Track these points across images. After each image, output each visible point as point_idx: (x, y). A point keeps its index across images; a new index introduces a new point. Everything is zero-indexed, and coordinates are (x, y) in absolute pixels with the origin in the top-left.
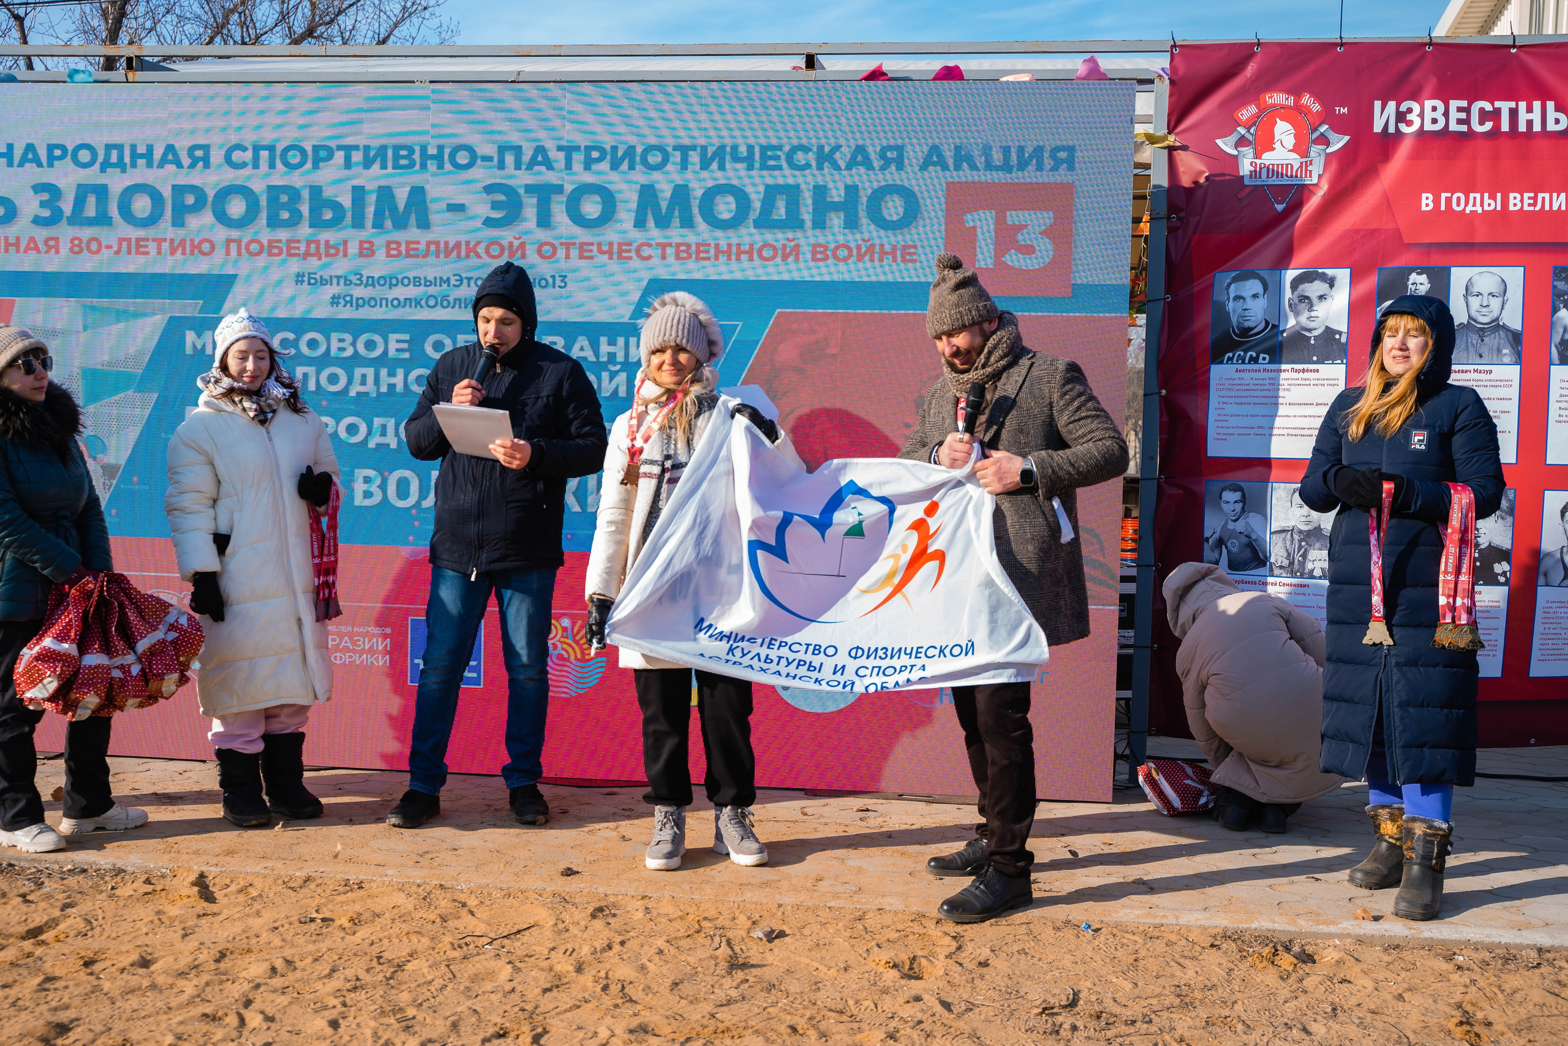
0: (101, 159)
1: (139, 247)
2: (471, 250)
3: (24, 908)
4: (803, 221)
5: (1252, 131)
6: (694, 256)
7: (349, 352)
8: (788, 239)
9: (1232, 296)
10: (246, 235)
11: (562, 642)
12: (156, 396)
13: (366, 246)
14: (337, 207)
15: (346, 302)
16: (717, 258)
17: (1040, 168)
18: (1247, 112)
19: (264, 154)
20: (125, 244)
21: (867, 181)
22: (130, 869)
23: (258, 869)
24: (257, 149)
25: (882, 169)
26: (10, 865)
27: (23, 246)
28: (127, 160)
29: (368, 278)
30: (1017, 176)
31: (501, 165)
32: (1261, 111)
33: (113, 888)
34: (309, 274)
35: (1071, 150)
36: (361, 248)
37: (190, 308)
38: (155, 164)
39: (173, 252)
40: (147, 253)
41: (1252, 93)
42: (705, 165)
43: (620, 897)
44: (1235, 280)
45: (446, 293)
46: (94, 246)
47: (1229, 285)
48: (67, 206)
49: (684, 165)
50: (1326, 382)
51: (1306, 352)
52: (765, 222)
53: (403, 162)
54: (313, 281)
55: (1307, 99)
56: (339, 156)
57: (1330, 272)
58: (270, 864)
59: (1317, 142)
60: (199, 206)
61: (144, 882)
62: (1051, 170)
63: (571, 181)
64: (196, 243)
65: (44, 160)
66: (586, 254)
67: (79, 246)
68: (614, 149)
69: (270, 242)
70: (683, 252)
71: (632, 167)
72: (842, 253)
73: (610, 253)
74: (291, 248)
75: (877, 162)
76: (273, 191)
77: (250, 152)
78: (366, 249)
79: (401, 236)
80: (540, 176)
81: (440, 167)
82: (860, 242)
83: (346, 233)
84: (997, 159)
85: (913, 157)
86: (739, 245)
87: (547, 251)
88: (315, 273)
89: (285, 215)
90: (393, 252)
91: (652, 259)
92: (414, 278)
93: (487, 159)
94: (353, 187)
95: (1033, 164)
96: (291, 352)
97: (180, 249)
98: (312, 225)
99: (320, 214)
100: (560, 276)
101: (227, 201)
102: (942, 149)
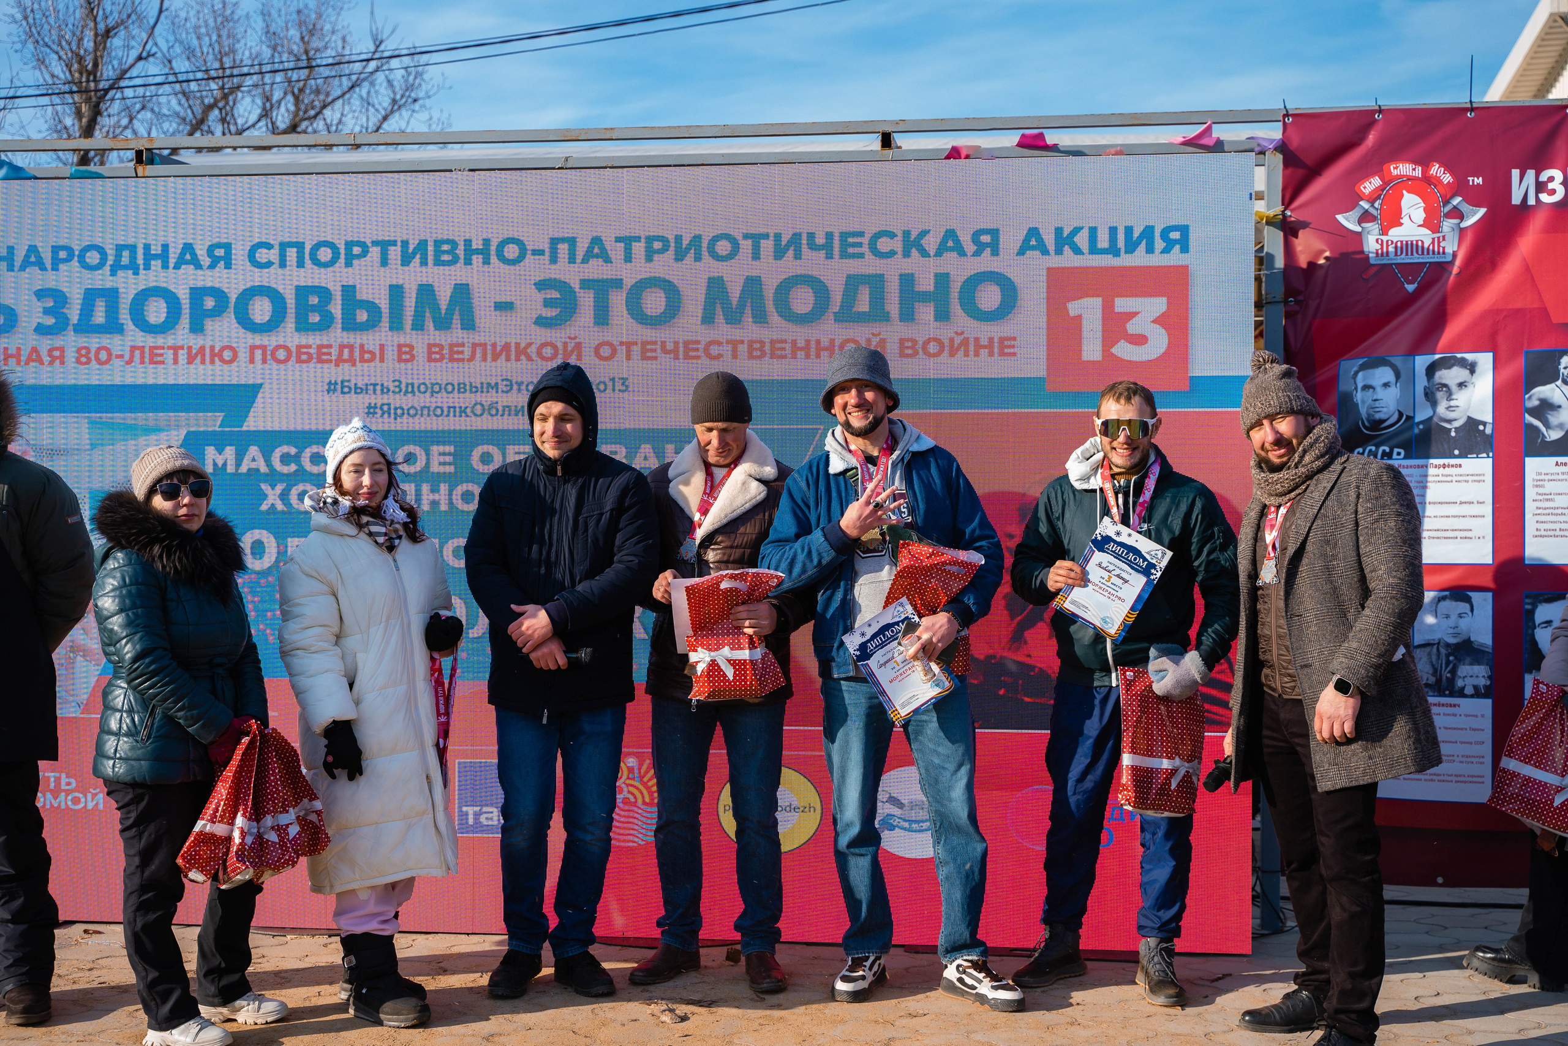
0: (110, 261)
1: (154, 357)
2: (522, 352)
4: (888, 313)
5: (1377, 205)
6: (768, 354)
8: (873, 334)
9: (1360, 385)
10: (270, 340)
11: (628, 785)
13: (405, 349)
14: (372, 307)
15: (384, 412)
16: (794, 357)
17: (1150, 250)
18: (1371, 185)
19: (292, 253)
20: (137, 353)
21: (960, 269)
24: (284, 246)
25: (977, 254)
27: (23, 359)
28: (140, 261)
29: (408, 384)
30: (1126, 260)
31: (554, 260)
32: (1385, 183)
34: (343, 382)
35: (1184, 230)
36: (400, 352)
37: (211, 421)
38: (171, 265)
39: (191, 360)
40: (163, 363)
41: (1374, 164)
42: (779, 253)
44: (1363, 367)
45: (495, 400)
46: (103, 355)
47: (1356, 373)
48: (74, 314)
49: (756, 256)
50: (1470, 478)
51: (1446, 446)
52: (847, 315)
53: (446, 257)
54: (346, 390)
55: (1436, 170)
56: (375, 252)
57: (1469, 357)
59: (1448, 215)
60: (218, 311)
62: (1163, 252)
63: (631, 273)
64: (216, 351)
65: (48, 263)
66: (649, 354)
67: (87, 356)
68: (678, 239)
69: (299, 347)
70: (756, 349)
71: (698, 258)
72: (933, 348)
73: (675, 352)
74: (321, 355)
75: (970, 248)
76: (302, 292)
77: (275, 251)
78: (405, 354)
79: (443, 338)
80: (596, 269)
81: (487, 262)
82: (953, 335)
83: (381, 337)
84: (1103, 242)
85: (1011, 240)
86: (818, 342)
87: (605, 351)
88: (349, 381)
89: (315, 318)
90: (435, 356)
91: (722, 359)
92: (459, 384)
93: (538, 252)
94: (390, 286)
95: (1143, 245)
97: (199, 357)
98: (344, 329)
99: (354, 316)
100: (620, 379)
101: (250, 303)
102: (1041, 232)
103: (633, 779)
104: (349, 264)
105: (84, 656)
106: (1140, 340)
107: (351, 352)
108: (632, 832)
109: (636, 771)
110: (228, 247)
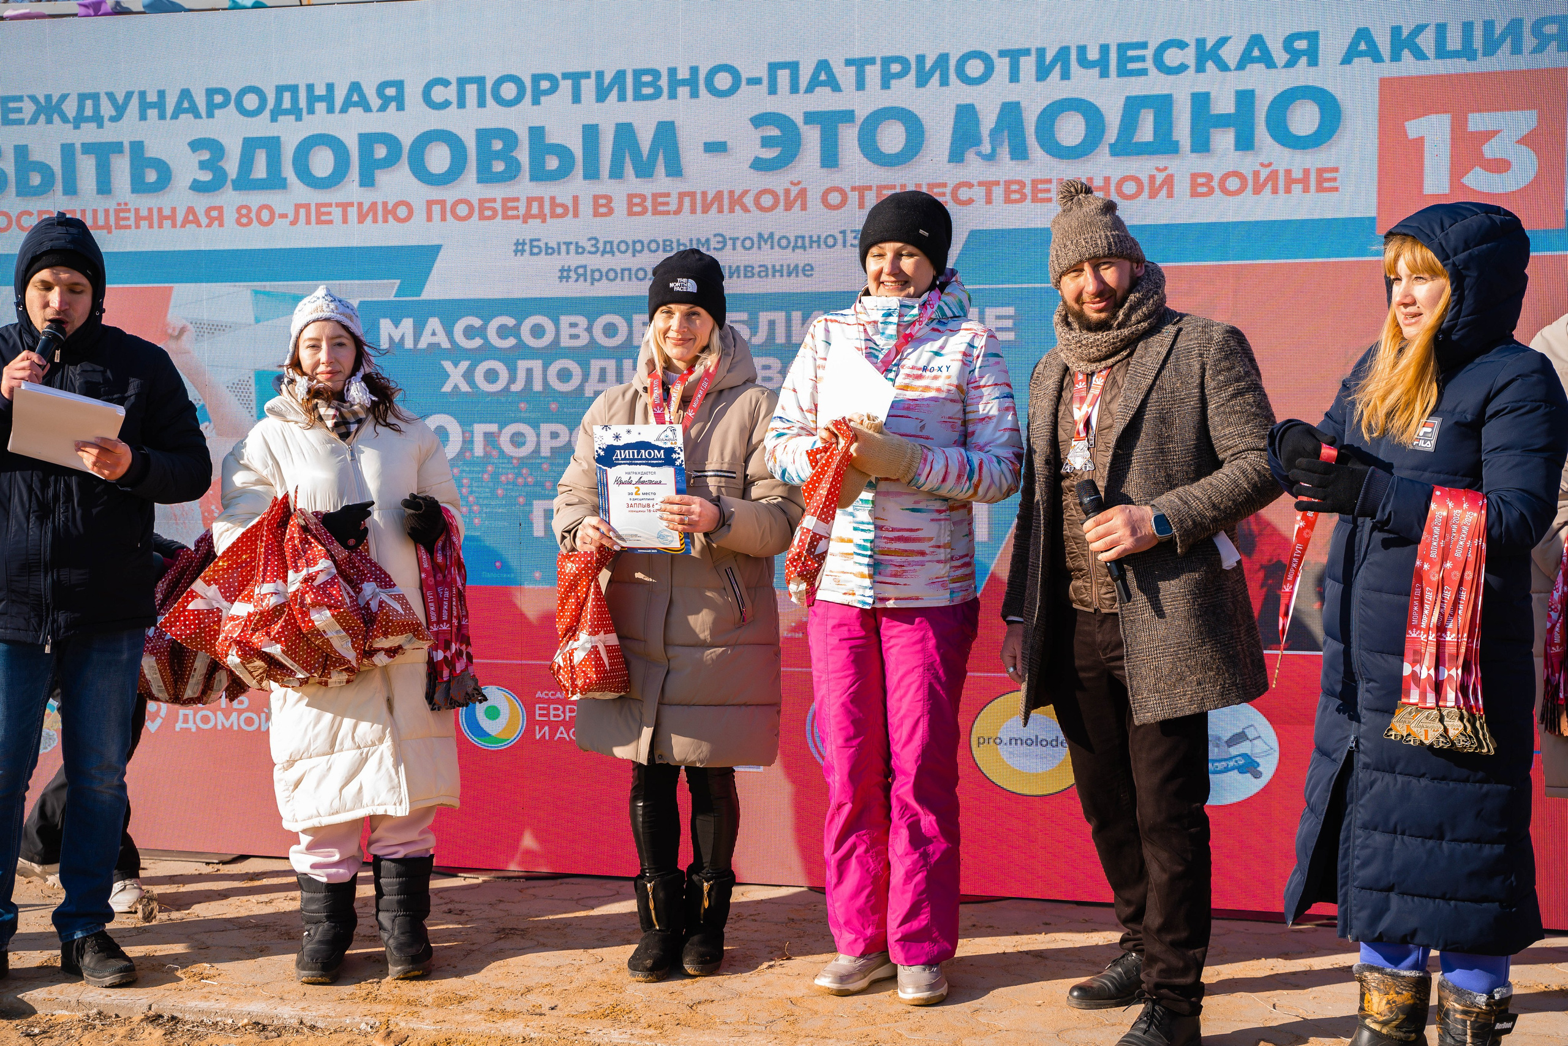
0: (271, 103)
1: (321, 216)
2: (737, 201)
4: (1177, 142)
6: (1029, 197)
7: (584, 340)
8: (1158, 169)
10: (450, 194)
13: (602, 201)
14: (563, 153)
15: (579, 276)
17: (1516, 50)
19: (471, 90)
20: (302, 211)
24: (462, 82)
25: (1290, 64)
26: (173, 1018)
27: (180, 218)
28: (303, 103)
29: (605, 243)
30: (1483, 64)
31: (773, 90)
34: (532, 241)
35: (1563, 22)
36: (596, 206)
37: (385, 290)
38: (338, 108)
39: (362, 219)
40: (331, 222)
42: (1043, 73)
46: (265, 215)
48: (232, 166)
49: (1014, 77)
52: (1125, 147)
53: (647, 91)
54: (536, 250)
56: (566, 85)
60: (390, 161)
62: (1535, 51)
63: (864, 104)
64: (390, 207)
65: (202, 108)
67: (247, 216)
68: (921, 59)
69: (482, 201)
70: (1015, 192)
71: (944, 82)
72: (1233, 184)
74: (508, 208)
76: (484, 136)
77: (453, 87)
78: (602, 206)
79: (646, 188)
80: (824, 100)
81: (694, 94)
82: (1258, 167)
83: (576, 186)
84: (1454, 41)
85: (1332, 46)
87: (834, 198)
88: (539, 240)
89: (499, 167)
90: (637, 209)
91: (973, 205)
92: (664, 241)
93: (755, 81)
94: (584, 126)
95: (1507, 45)
96: (511, 342)
97: (371, 215)
98: (533, 178)
99: (543, 163)
100: (852, 231)
101: (427, 151)
102: (1373, 32)
104: (536, 102)
106: (1500, 166)
107: (541, 207)
110: (399, 85)
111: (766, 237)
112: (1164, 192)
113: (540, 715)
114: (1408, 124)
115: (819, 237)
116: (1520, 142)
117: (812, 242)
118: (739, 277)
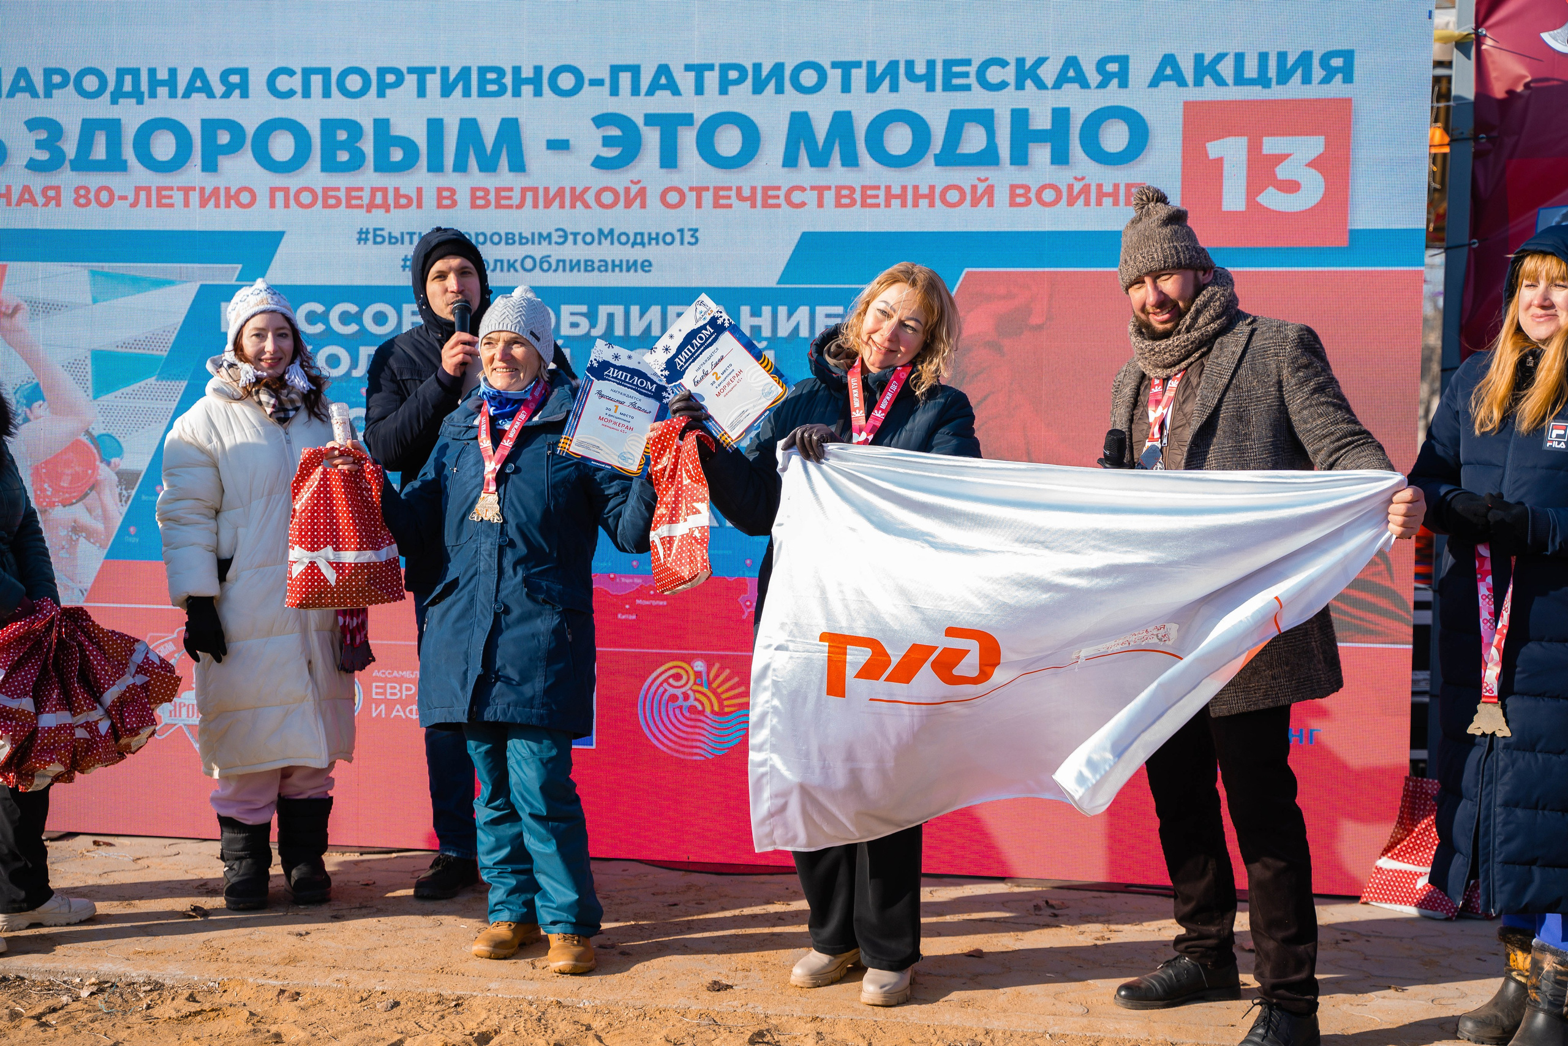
0: (111, 86)
1: (162, 198)
2: (578, 197)
3: (38, 1031)
4: (999, 155)
6: (859, 202)
8: (979, 179)
10: (293, 182)
11: (695, 691)
12: (184, 384)
13: (446, 194)
14: (407, 145)
16: (888, 205)
17: (1306, 80)
19: (316, 80)
20: (143, 194)
21: (1082, 103)
22: (168, 982)
23: (328, 982)
24: (307, 73)
25: (1102, 85)
27: (15, 198)
28: (144, 87)
30: (1277, 92)
31: (614, 91)
33: (149, 1007)
34: (375, 230)
35: (1348, 55)
36: (440, 198)
37: (227, 274)
38: (180, 92)
39: (203, 203)
40: (172, 205)
42: (872, 85)
43: (784, 1019)
45: (547, 253)
46: (104, 196)
48: (70, 149)
49: (846, 87)
52: (950, 157)
53: (491, 88)
54: (379, 239)
56: (411, 80)
58: (342, 975)
60: (234, 147)
61: (188, 999)
62: (1322, 82)
63: (702, 109)
64: (233, 192)
65: (40, 88)
66: (722, 202)
67: (86, 197)
68: (757, 67)
69: (325, 190)
70: (845, 196)
71: (780, 90)
72: (1049, 195)
73: (752, 199)
74: (351, 198)
75: (1094, 78)
76: (329, 126)
77: (298, 77)
78: (446, 198)
79: (489, 182)
80: (663, 103)
81: (538, 93)
82: (1072, 181)
83: (419, 179)
84: (1251, 70)
85: (1142, 69)
86: (916, 188)
87: (673, 198)
88: (382, 229)
89: (343, 156)
90: (480, 202)
91: (806, 207)
92: (507, 234)
93: (597, 82)
94: (429, 120)
95: (1298, 74)
96: (353, 328)
97: (213, 200)
98: (377, 169)
99: (387, 155)
100: (690, 230)
101: (271, 139)
102: (1178, 59)
103: (701, 685)
104: (381, 94)
105: (87, 538)
106: (1291, 187)
108: (698, 744)
109: (705, 677)
110: (243, 73)
111: (606, 232)
112: (985, 201)
113: (377, 694)
114: (1209, 145)
115: (657, 234)
116: (1310, 165)
117: (650, 239)
118: (579, 270)
